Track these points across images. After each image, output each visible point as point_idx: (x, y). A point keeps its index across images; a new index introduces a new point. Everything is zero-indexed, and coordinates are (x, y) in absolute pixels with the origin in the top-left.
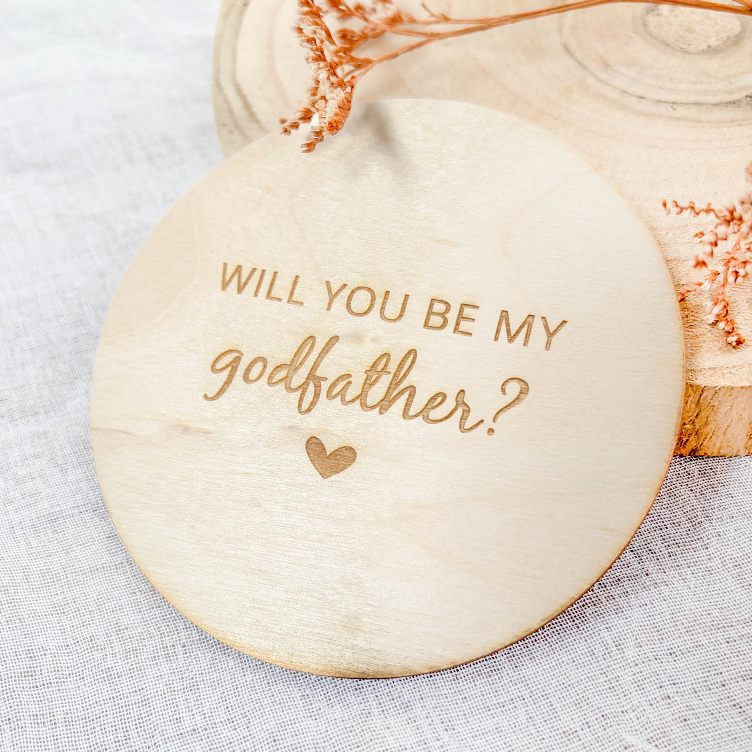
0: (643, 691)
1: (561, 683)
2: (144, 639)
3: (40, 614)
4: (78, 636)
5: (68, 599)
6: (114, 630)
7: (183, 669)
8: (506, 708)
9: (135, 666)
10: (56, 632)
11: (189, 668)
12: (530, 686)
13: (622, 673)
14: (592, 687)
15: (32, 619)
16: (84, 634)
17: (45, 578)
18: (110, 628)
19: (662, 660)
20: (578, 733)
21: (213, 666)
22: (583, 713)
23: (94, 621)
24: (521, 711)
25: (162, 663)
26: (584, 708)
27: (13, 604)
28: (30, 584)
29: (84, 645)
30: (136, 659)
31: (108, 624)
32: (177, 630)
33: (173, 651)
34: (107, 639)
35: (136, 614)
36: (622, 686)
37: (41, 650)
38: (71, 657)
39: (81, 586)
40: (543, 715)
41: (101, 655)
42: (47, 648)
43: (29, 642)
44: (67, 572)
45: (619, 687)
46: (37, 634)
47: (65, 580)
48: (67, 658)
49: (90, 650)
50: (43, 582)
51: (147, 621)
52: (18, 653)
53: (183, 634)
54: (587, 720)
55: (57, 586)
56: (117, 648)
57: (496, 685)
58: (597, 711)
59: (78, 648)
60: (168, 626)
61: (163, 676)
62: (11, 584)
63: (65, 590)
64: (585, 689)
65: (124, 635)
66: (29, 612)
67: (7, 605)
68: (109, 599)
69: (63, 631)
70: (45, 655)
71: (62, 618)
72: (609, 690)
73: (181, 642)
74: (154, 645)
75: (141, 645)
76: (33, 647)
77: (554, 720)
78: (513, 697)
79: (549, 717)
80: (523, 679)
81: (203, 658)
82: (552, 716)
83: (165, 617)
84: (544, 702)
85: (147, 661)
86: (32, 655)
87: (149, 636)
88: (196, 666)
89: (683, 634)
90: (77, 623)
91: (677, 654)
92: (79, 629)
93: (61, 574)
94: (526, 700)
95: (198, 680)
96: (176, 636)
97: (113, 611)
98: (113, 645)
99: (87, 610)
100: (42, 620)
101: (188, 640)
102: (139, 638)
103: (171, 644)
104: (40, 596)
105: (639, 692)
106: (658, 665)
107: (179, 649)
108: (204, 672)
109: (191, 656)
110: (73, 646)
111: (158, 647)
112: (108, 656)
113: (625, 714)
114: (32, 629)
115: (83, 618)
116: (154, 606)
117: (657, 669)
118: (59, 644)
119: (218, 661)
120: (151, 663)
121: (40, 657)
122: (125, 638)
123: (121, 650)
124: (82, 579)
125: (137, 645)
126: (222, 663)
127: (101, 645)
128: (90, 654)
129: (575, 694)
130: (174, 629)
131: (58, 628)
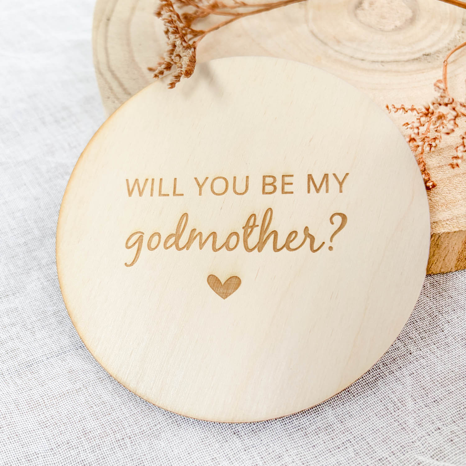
0: (422, 428)
1: (371, 429)
2: (103, 437)
3: (30, 430)
4: (58, 442)
5: (47, 417)
6: (82, 434)
7: (132, 453)
8: (341, 449)
9: (100, 456)
10: (43, 440)
11: (136, 452)
12: (353, 433)
13: (407, 418)
14: (391, 430)
15: (25, 434)
16: (62, 440)
17: (29, 405)
18: (79, 433)
19: (430, 406)
20: (388, 459)
21: (151, 448)
22: (389, 446)
23: (68, 430)
24: (350, 450)
25: (118, 452)
26: (389, 443)
27: (11, 426)
28: (20, 410)
29: (63, 447)
30: (100, 451)
31: (78, 431)
32: (124, 428)
33: (123, 442)
34: (78, 441)
35: (95, 421)
36: (409, 426)
37: (35, 454)
38: (55, 457)
39: (55, 407)
40: (365, 451)
41: (76, 452)
42: (39, 452)
43: (25, 450)
44: (44, 399)
45: (408, 427)
46: (30, 444)
47: (44, 405)
48: (53, 457)
49: (68, 450)
50: (28, 408)
51: (103, 424)
52: (19, 459)
53: (128, 430)
54: (392, 450)
55: (38, 409)
56: (86, 446)
57: (331, 435)
58: (397, 444)
59: (60, 449)
60: (117, 426)
61: (120, 460)
62: (7, 412)
63: (44, 411)
64: (387, 432)
65: (89, 437)
66: (22, 430)
67: (6, 427)
68: (75, 413)
69: (47, 439)
70: (38, 457)
71: (45, 431)
72: (402, 430)
73: (128, 435)
74: (110, 440)
75: (101, 441)
76: (29, 453)
77: (372, 453)
78: (344, 441)
79: (368, 451)
80: (348, 430)
81: (144, 444)
82: (370, 450)
83: (115, 421)
84: (363, 442)
85: (107, 451)
86: (29, 459)
87: (106, 435)
88: (140, 450)
89: (440, 388)
90: (56, 432)
91: (438, 401)
92: (58, 437)
93: (40, 401)
94: (352, 443)
95: (143, 459)
96: (124, 431)
97: (79, 421)
98: (83, 444)
99: (62, 423)
100: (32, 434)
101: (132, 434)
102: (99, 437)
103: (121, 438)
104: (28, 417)
105: (421, 428)
106: (428, 410)
107: (127, 440)
108: (146, 453)
109: (135, 444)
110: (56, 448)
111: (113, 441)
112: (81, 452)
113: (415, 443)
114: (26, 441)
115: (60, 428)
116: (106, 414)
117: (428, 413)
118: (46, 449)
119: (154, 444)
120: (110, 453)
121: (35, 459)
122: (90, 438)
123: (89, 447)
124: (55, 402)
125: (99, 442)
126: (157, 445)
127: (75, 446)
128: (69, 453)
129: (382, 435)
130: (122, 427)
131: (44, 438)
